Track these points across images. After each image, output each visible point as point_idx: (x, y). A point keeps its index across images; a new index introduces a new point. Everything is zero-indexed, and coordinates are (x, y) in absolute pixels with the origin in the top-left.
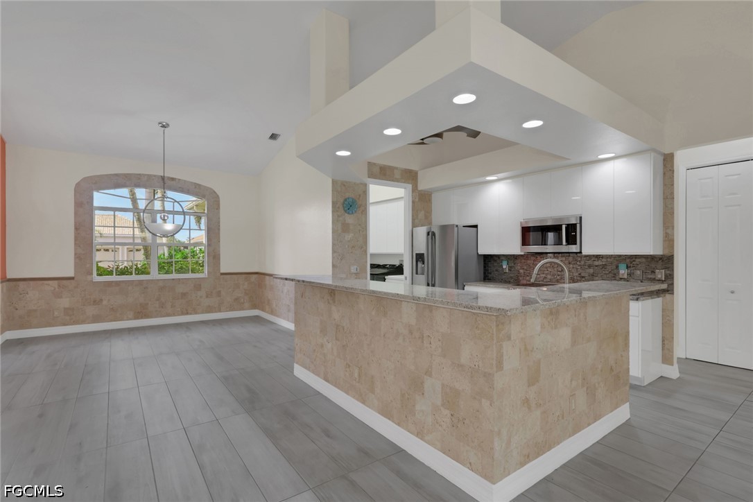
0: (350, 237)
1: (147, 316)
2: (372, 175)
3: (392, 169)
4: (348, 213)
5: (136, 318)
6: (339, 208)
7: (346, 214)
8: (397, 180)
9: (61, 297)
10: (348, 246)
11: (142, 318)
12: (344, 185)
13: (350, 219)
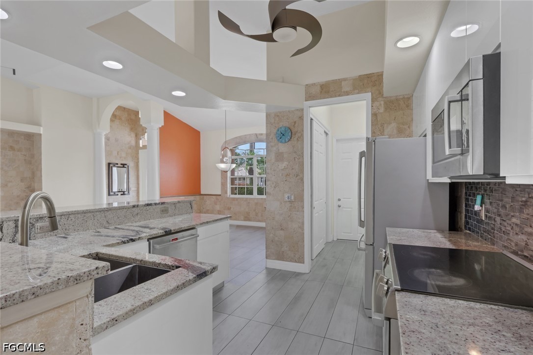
0: (284, 165)
1: (249, 220)
2: (310, 97)
3: (338, 83)
4: (281, 142)
5: (245, 220)
6: (272, 139)
7: (280, 144)
8: (347, 93)
9: (216, 205)
10: (282, 175)
11: (247, 220)
12: (278, 116)
13: (283, 148)
